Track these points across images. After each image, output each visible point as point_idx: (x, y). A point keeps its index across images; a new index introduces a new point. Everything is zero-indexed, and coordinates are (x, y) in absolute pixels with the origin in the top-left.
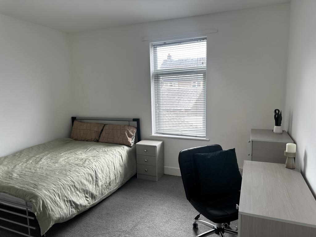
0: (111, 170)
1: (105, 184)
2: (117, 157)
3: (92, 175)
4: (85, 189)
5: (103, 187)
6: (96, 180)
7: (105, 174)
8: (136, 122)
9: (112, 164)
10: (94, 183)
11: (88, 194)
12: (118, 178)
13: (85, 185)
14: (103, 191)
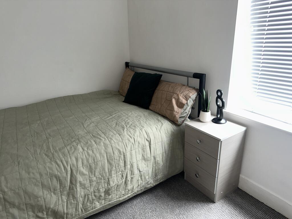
0: (114, 168)
1: (95, 192)
2: (139, 143)
3: (61, 178)
4: (34, 204)
5: (88, 199)
6: (70, 187)
7: (97, 174)
8: (199, 80)
9: (120, 157)
10: (65, 192)
11: (43, 213)
12: (131, 181)
13: (36, 197)
14: (88, 204)
